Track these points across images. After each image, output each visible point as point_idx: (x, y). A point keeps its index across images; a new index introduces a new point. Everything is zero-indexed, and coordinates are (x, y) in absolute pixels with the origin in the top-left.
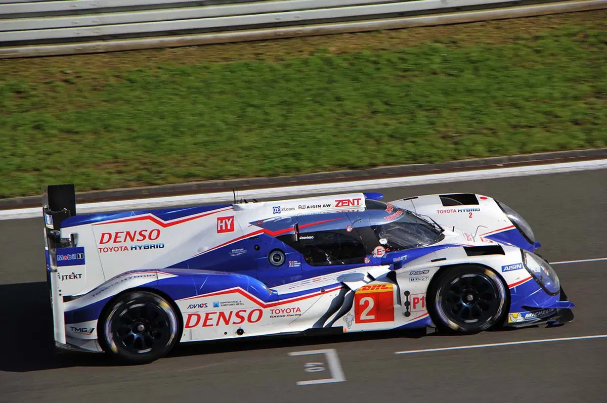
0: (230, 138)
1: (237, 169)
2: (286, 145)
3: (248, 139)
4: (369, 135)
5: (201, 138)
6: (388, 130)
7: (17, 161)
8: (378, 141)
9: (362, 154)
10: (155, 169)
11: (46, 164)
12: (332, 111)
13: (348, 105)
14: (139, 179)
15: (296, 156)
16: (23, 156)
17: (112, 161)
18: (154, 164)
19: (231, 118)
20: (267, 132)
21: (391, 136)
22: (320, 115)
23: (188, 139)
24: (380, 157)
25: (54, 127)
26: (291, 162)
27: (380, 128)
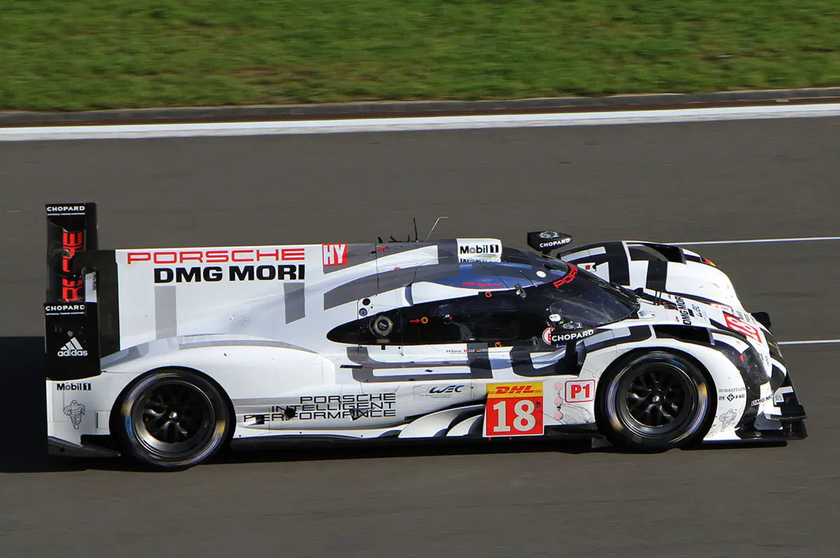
0: (420, 45)
1: (424, 87)
2: (491, 58)
3: (441, 47)
4: (606, 50)
5: (378, 42)
6: (634, 44)
7: (125, 59)
8: (619, 59)
9: (595, 76)
10: (313, 81)
11: (163, 66)
12: (560, 15)
13: (582, 8)
14: (289, 94)
15: (506, 74)
16: (132, 53)
17: (254, 66)
18: (311, 74)
19: (420, 16)
20: (470, 38)
21: (638, 54)
22: (541, 19)
23: (359, 43)
24: (620, 81)
25: (178, 17)
26: (498, 81)
27: (623, 41)
